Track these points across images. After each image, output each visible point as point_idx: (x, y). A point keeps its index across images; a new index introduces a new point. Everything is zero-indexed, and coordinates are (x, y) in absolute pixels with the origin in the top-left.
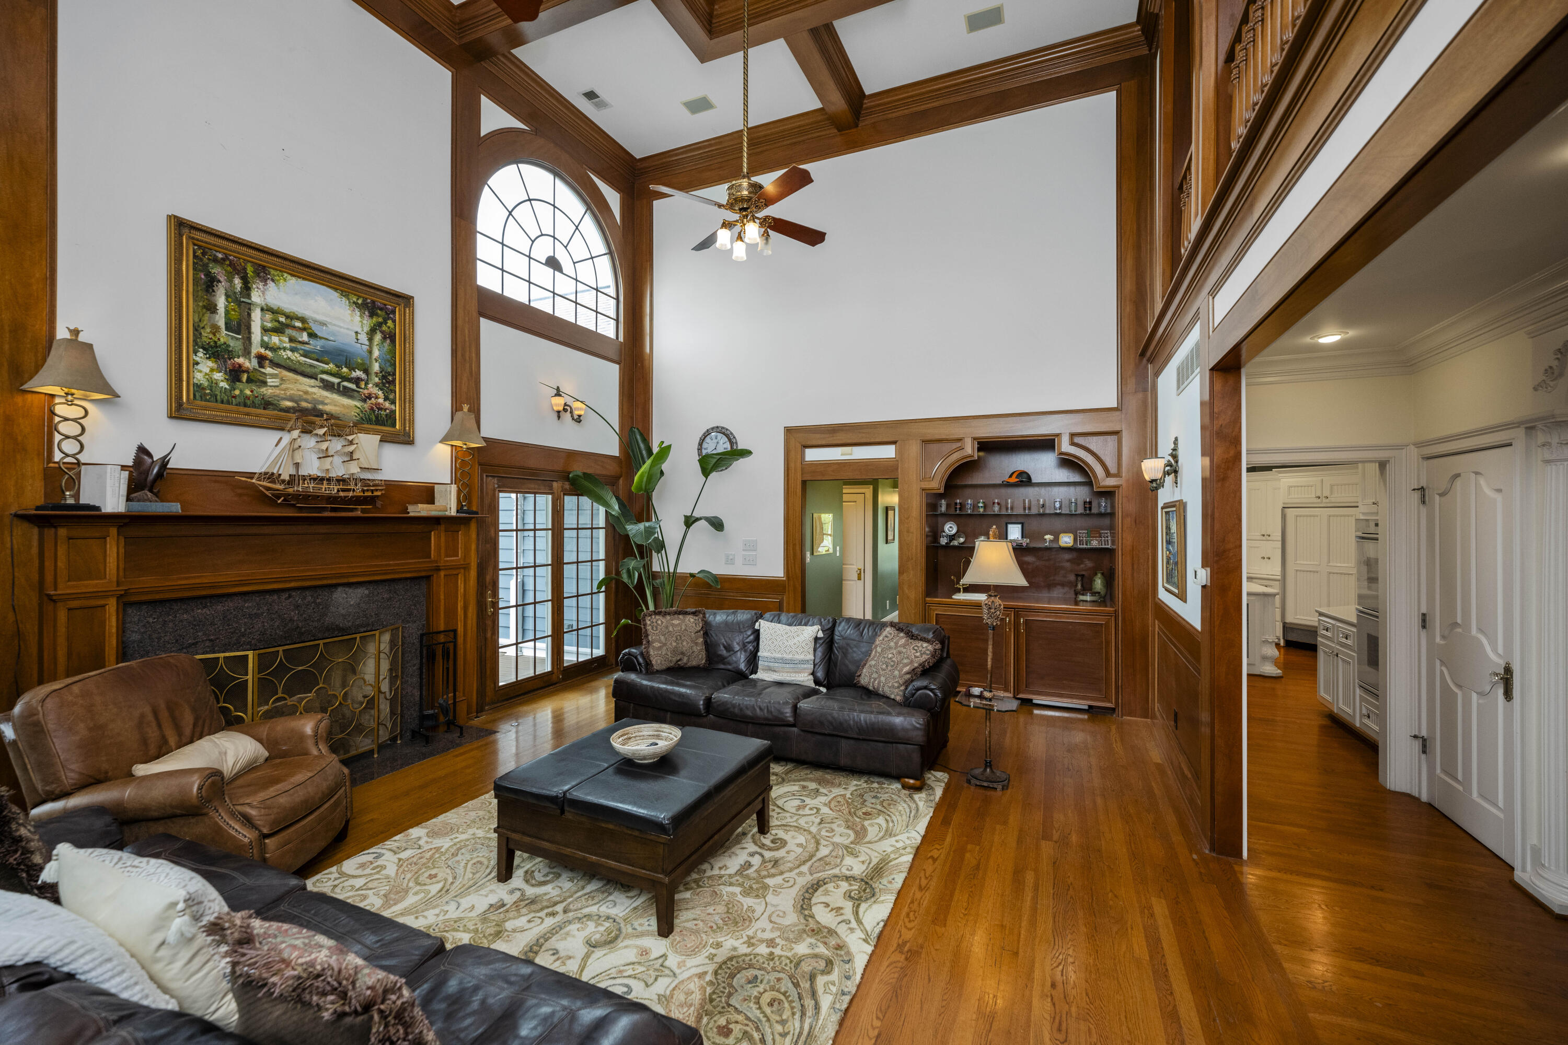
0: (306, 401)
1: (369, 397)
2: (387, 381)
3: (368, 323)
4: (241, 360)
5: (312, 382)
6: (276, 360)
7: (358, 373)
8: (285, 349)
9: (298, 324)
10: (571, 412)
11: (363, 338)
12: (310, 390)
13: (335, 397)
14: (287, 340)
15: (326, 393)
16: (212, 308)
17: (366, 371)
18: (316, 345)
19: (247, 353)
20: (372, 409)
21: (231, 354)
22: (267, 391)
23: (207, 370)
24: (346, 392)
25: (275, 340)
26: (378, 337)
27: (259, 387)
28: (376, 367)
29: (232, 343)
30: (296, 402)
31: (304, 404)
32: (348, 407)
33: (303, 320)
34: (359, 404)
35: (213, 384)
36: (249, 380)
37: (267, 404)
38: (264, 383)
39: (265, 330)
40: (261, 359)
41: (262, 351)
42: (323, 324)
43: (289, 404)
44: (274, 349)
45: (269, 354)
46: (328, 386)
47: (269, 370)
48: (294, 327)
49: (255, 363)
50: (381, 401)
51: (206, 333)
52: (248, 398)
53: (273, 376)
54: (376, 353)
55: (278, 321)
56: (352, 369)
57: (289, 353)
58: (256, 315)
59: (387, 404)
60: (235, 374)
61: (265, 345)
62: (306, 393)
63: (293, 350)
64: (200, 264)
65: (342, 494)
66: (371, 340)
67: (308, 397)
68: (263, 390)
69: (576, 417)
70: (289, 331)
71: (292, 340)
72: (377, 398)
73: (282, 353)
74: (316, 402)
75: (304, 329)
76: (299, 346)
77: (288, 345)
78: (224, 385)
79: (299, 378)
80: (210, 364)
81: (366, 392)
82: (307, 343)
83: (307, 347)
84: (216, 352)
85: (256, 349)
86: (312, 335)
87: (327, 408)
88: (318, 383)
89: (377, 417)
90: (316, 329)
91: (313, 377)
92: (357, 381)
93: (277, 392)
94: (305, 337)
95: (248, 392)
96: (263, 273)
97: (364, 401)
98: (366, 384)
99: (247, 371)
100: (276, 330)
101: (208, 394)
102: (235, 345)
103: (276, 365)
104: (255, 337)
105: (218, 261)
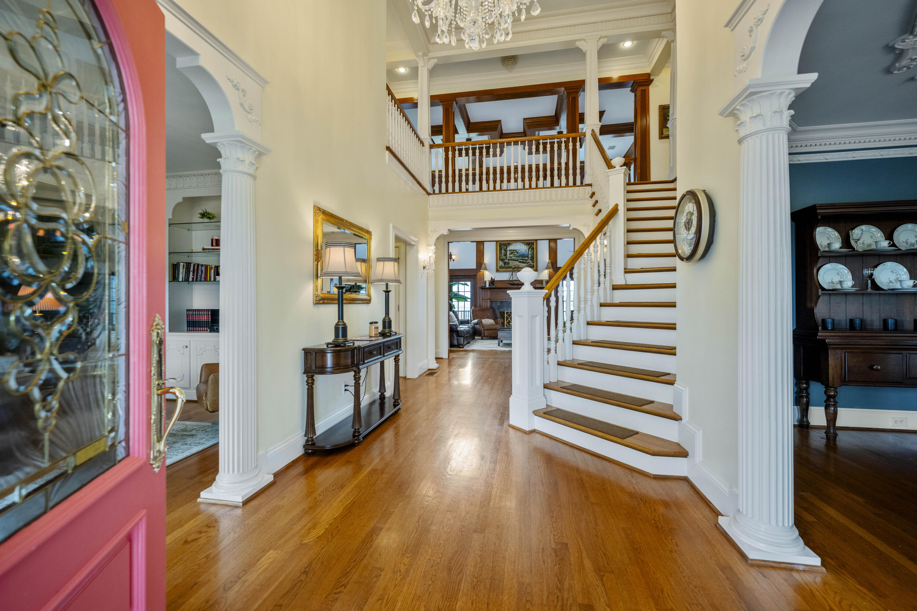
2: (532, 259)
3: (528, 247)
7: (526, 258)
8: (513, 257)
11: (527, 251)
12: (517, 263)
16: (502, 253)
17: (528, 257)
18: (518, 254)
19: (507, 259)
20: (529, 265)
21: (504, 260)
22: (510, 265)
23: (501, 263)
24: (524, 263)
26: (530, 249)
28: (530, 256)
32: (524, 265)
33: (516, 250)
35: (502, 265)
36: (507, 264)
37: (510, 267)
39: (509, 254)
40: (509, 259)
42: (519, 250)
44: (511, 257)
46: (520, 262)
48: (514, 252)
50: (531, 263)
51: (501, 258)
53: (511, 262)
54: (530, 253)
55: (512, 252)
56: (525, 257)
58: (508, 252)
60: (505, 263)
61: (509, 257)
63: (515, 257)
64: (500, 246)
66: (529, 251)
71: (514, 255)
78: (504, 265)
79: (515, 261)
81: (528, 262)
83: (517, 256)
84: (502, 260)
85: (508, 258)
86: (517, 253)
87: (520, 266)
90: (518, 251)
91: (518, 261)
92: (526, 260)
93: (512, 265)
94: (516, 254)
95: (507, 266)
96: (509, 244)
99: (507, 262)
100: (511, 254)
101: (501, 267)
102: (505, 258)
103: (511, 260)
104: (508, 256)
105: (502, 245)
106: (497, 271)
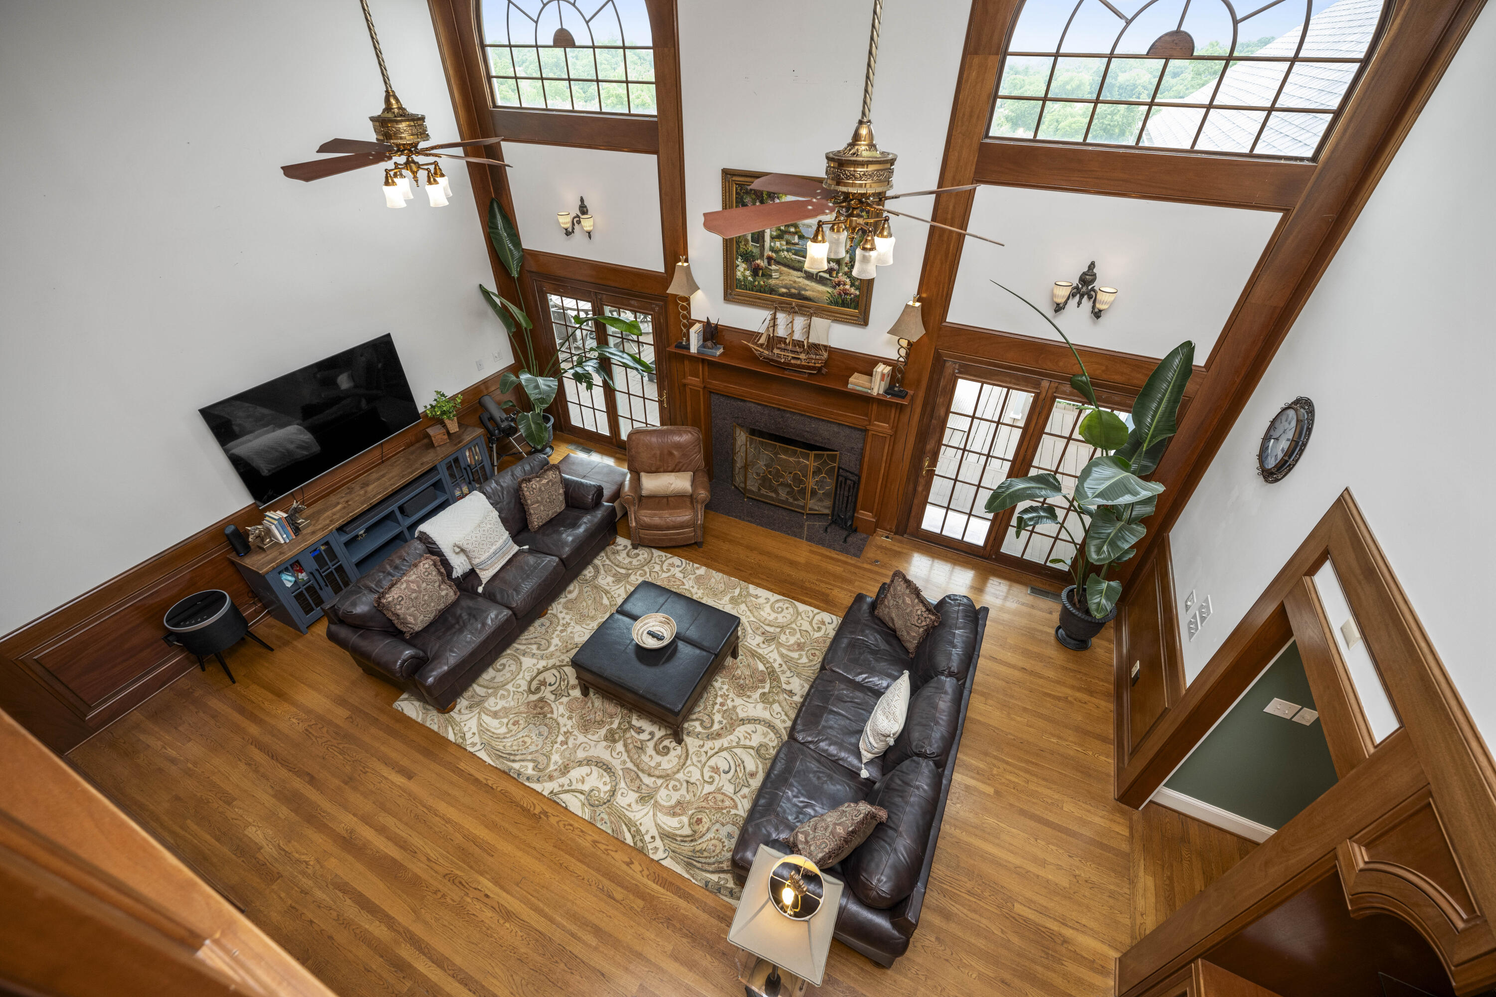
0: (794, 288)
1: (839, 284)
4: (758, 262)
5: (799, 274)
6: (778, 260)
8: (783, 250)
9: (792, 230)
10: (1094, 302)
12: (798, 280)
13: (813, 285)
14: (784, 243)
15: (807, 282)
18: (804, 244)
19: (762, 256)
20: (840, 294)
21: (754, 258)
22: (772, 282)
23: (742, 270)
24: (821, 281)
25: (778, 244)
27: (768, 279)
29: (754, 250)
30: (788, 289)
31: (793, 291)
32: (822, 293)
33: (795, 226)
34: (830, 290)
35: (745, 277)
36: (763, 275)
37: (772, 290)
38: (771, 276)
39: (772, 237)
40: (770, 259)
41: (770, 253)
43: (784, 290)
44: (777, 251)
45: (774, 255)
46: (809, 276)
47: (773, 267)
48: (790, 233)
49: (766, 261)
50: (847, 287)
51: (741, 246)
52: (761, 287)
53: (776, 271)
55: (780, 230)
57: (786, 253)
59: (853, 290)
60: (755, 271)
61: (772, 249)
62: (795, 282)
63: (788, 250)
64: (737, 194)
65: (792, 361)
67: (796, 285)
68: (770, 281)
69: (1096, 310)
70: (787, 237)
71: (788, 243)
72: (845, 284)
73: (782, 254)
74: (800, 289)
75: (796, 233)
76: (792, 247)
77: (785, 247)
78: (750, 278)
79: (791, 271)
80: (744, 265)
81: (836, 280)
82: (797, 244)
83: (797, 247)
84: (748, 258)
85: (768, 253)
86: (801, 237)
87: (808, 293)
88: (803, 274)
89: (843, 301)
90: (803, 232)
91: (800, 269)
92: (830, 272)
93: (778, 282)
94: (796, 239)
95: (762, 283)
97: (834, 287)
98: (838, 273)
99: (762, 269)
100: (779, 237)
101: (743, 284)
102: (756, 251)
103: (778, 263)
104: (767, 244)
105: (748, 192)
106: (729, 296)
